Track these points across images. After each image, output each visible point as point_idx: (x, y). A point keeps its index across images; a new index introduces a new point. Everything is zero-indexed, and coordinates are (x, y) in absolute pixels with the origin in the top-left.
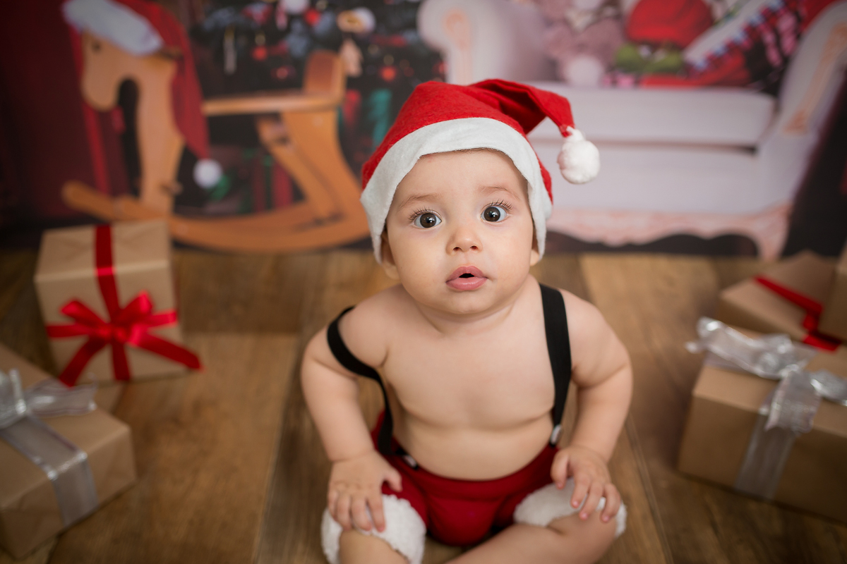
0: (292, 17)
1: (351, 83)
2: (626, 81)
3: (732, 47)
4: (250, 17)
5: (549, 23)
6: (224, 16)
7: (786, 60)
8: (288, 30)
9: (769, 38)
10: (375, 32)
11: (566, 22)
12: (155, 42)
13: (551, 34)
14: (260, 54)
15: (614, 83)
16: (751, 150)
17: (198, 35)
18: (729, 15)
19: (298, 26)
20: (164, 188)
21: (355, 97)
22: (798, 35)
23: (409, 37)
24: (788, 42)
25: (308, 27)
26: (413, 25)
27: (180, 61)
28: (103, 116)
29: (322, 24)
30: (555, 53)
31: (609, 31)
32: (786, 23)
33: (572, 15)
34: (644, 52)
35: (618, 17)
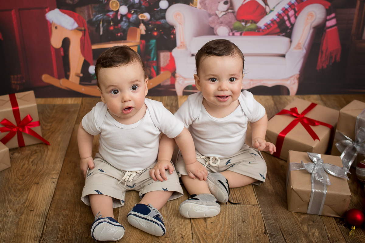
0: (122, 16)
1: (142, 37)
2: (237, 34)
3: (273, 21)
4: (109, 16)
5: (210, 15)
6: (100, 16)
7: (292, 25)
8: (121, 20)
9: (286, 18)
10: (151, 20)
11: (216, 15)
12: (76, 25)
13: (211, 19)
14: (112, 28)
15: (233, 34)
16: (284, 56)
17: (90, 22)
18: (271, 11)
19: (124, 19)
20: (77, 75)
21: (144, 42)
22: (296, 17)
23: (162, 21)
24: (292, 19)
25: (128, 19)
26: (164, 18)
27: (84, 32)
28: (57, 50)
29: (133, 18)
30: (212, 26)
31: (231, 17)
32: (291, 13)
33: (217, 12)
34: (243, 24)
35: (233, 12)
